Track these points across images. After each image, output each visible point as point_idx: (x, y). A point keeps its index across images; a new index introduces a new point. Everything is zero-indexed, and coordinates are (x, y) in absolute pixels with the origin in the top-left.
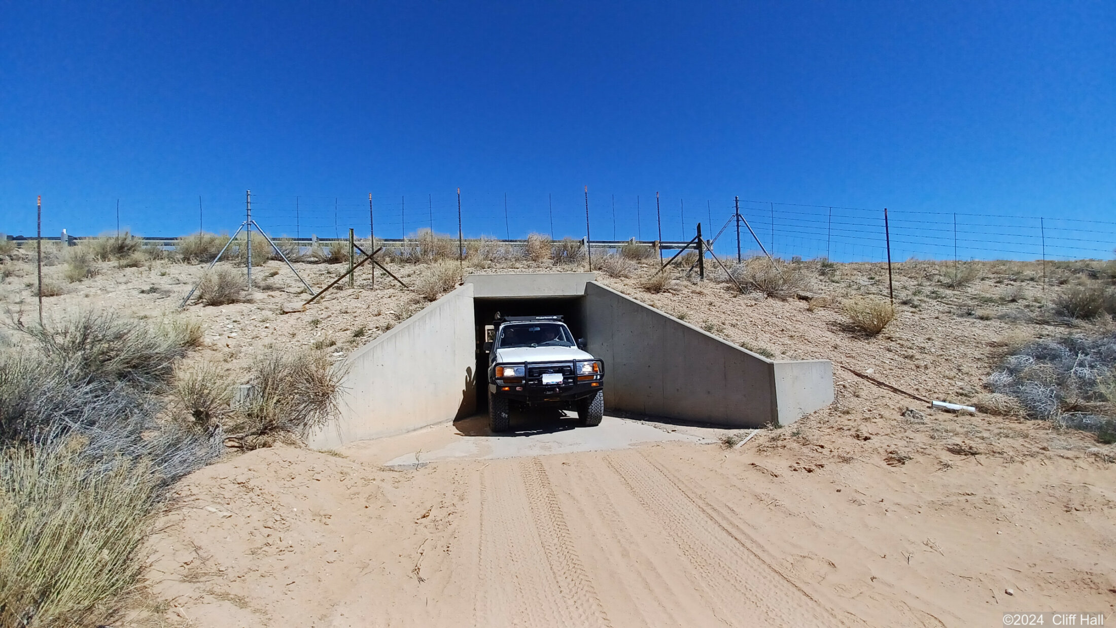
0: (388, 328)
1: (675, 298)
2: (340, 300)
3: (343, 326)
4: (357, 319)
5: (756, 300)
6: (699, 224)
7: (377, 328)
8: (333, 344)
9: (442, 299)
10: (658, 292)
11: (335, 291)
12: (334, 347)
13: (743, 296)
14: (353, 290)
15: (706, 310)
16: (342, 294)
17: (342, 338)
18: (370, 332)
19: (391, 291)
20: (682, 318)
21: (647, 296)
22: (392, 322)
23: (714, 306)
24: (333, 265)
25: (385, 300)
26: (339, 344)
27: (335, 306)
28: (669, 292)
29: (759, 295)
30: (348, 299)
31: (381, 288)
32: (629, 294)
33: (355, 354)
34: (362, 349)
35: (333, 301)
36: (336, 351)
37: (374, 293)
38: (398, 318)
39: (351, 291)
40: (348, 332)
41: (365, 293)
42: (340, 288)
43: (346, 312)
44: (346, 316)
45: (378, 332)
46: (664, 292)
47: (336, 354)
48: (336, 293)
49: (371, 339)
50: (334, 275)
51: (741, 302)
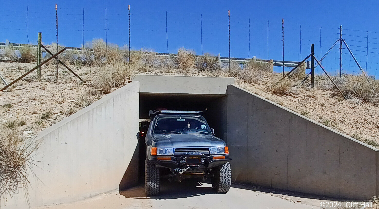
0: (70, 113)
1: (295, 100)
2: (29, 90)
3: (32, 110)
4: (44, 105)
5: (355, 103)
6: (313, 45)
7: (61, 112)
8: (23, 124)
9: (115, 92)
10: (282, 95)
11: (24, 82)
12: (24, 127)
13: (345, 100)
14: (40, 82)
15: (320, 109)
16: (29, 85)
17: (31, 120)
18: (55, 116)
19: (72, 84)
21: (275, 97)
22: (74, 109)
23: (325, 107)
24: (22, 64)
25: (67, 92)
26: (28, 124)
27: (25, 95)
28: (291, 95)
29: (357, 100)
30: (36, 89)
31: (63, 82)
32: (261, 95)
33: (43, 132)
34: (49, 129)
35: (23, 90)
36: (26, 130)
37: (58, 86)
38: (79, 105)
39: (38, 83)
40: (36, 115)
41: (50, 85)
42: (29, 81)
43: (35, 99)
44: (34, 102)
45: (62, 116)
46: (287, 95)
47: (26, 132)
48: (26, 85)
49: (56, 121)
50: (23, 71)
51: (344, 104)
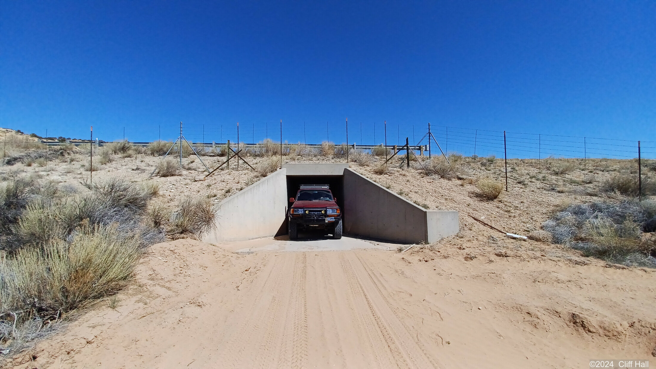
0: (241, 189)
1: (389, 178)
2: (222, 175)
3: (221, 188)
4: (228, 185)
5: (434, 179)
6: (407, 138)
7: (236, 189)
8: (215, 196)
9: (270, 175)
10: (381, 174)
11: (220, 171)
12: (215, 198)
13: (428, 177)
14: (229, 170)
15: (404, 184)
16: (223, 172)
17: (219, 193)
18: (233, 191)
19: (247, 171)
20: (388, 188)
21: (375, 176)
22: (244, 187)
23: (409, 182)
24: (221, 158)
25: (242, 176)
26: (218, 196)
27: (219, 178)
28: (387, 174)
29: (436, 176)
30: (225, 175)
31: (242, 170)
32: (364, 175)
33: (225, 200)
34: (228, 198)
35: (218, 176)
36: (216, 199)
37: (238, 172)
38: (247, 184)
39: (227, 171)
40: (223, 191)
41: (234, 172)
42: (222, 169)
43: (224, 181)
44: (223, 183)
45: (237, 191)
46: (385, 174)
47: (216, 200)
48: (221, 172)
49: (233, 194)
50: (221, 163)
51: (425, 181)
